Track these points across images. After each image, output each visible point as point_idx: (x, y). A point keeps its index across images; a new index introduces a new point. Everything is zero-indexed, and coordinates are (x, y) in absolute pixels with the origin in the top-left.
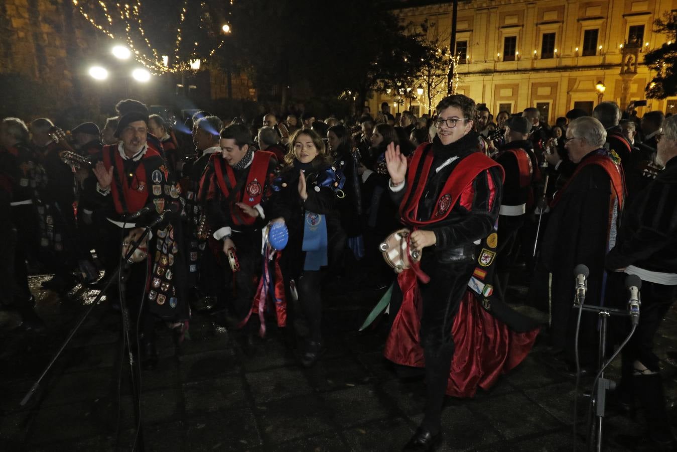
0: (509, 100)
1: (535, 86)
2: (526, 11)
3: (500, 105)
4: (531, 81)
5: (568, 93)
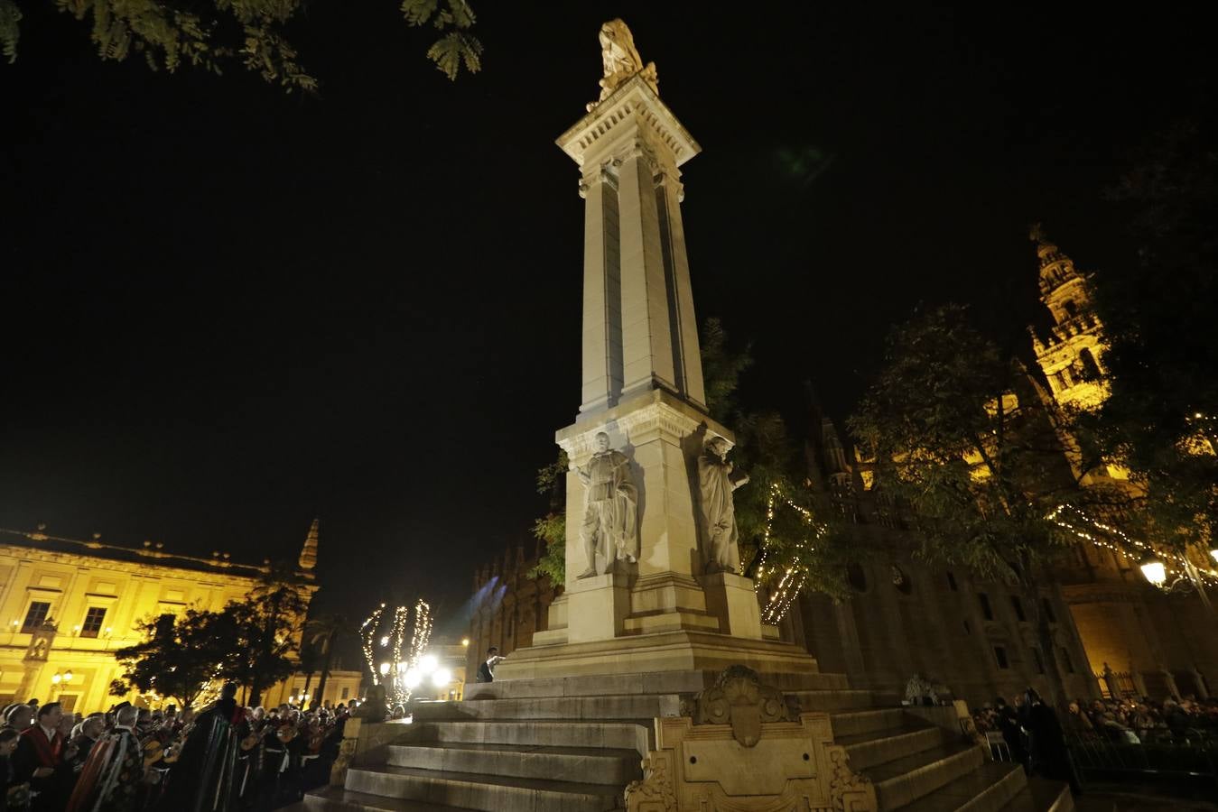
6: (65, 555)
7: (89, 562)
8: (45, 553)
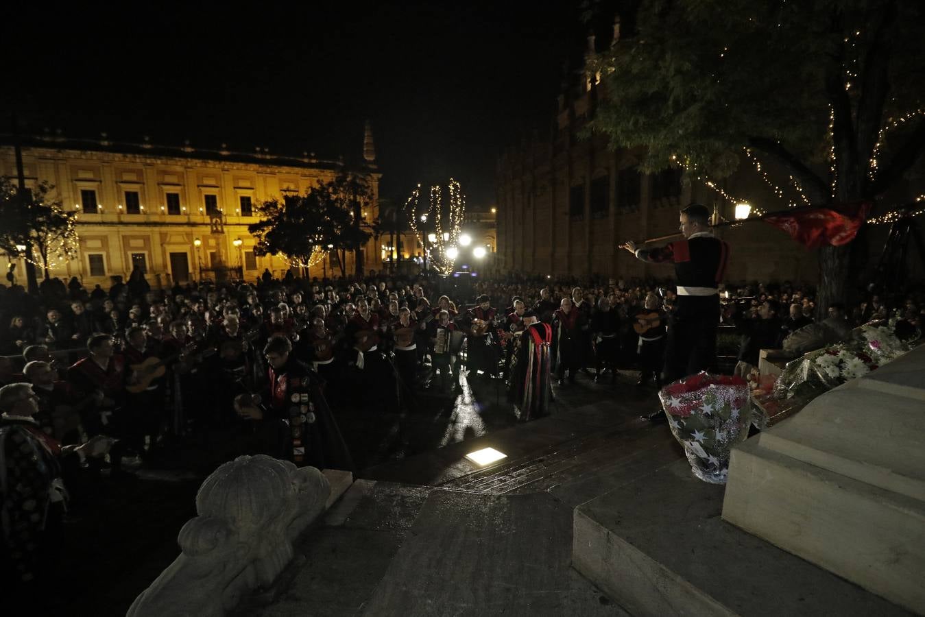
0: (100, 251)
1: (125, 239)
2: (101, 168)
3: (90, 256)
4: (121, 234)
5: (162, 245)
6: (210, 161)
7: (227, 165)
8: (197, 161)
